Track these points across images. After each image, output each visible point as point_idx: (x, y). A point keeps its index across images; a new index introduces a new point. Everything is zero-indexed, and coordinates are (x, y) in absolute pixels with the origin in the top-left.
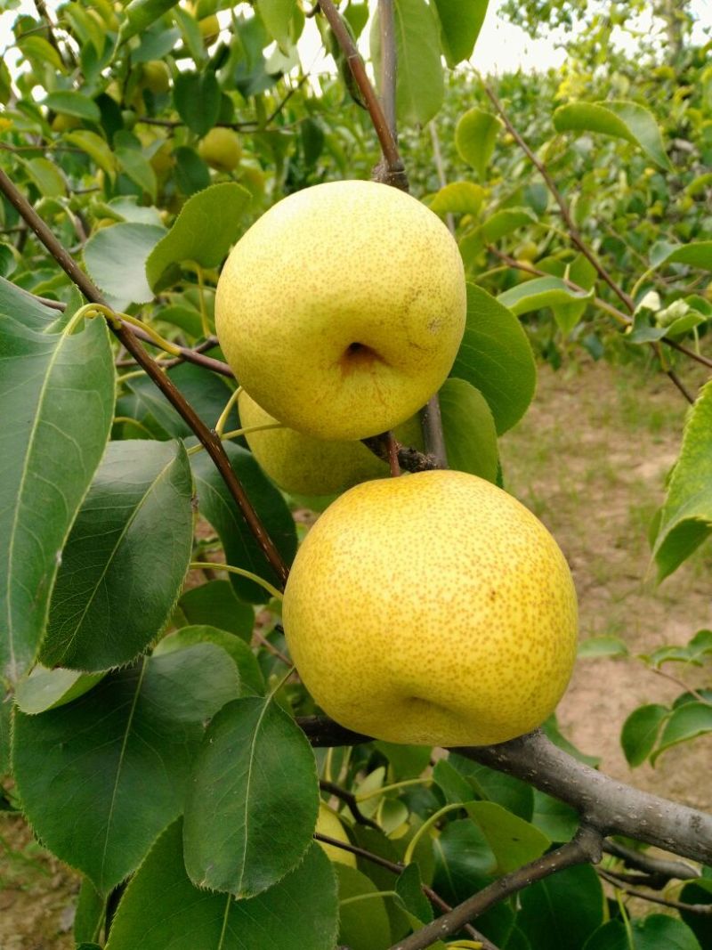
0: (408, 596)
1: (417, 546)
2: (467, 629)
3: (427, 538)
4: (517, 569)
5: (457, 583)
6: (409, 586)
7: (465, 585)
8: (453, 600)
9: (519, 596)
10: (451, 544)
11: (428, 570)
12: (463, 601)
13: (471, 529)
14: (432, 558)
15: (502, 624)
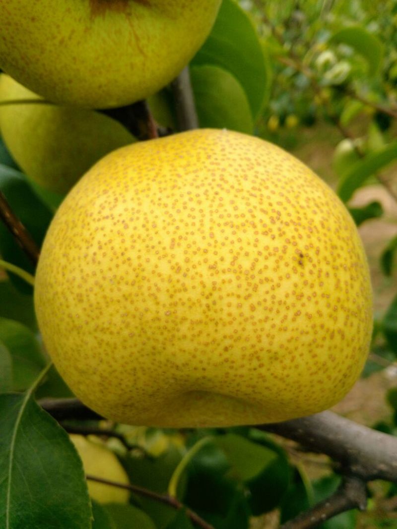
0: (194, 267)
1: (199, 202)
2: (273, 303)
3: (211, 194)
4: (323, 225)
5: (256, 246)
6: (195, 253)
7: (267, 248)
8: (253, 267)
9: (330, 259)
10: (243, 198)
11: (217, 231)
12: (266, 267)
13: (263, 180)
14: (221, 217)
15: (315, 295)
